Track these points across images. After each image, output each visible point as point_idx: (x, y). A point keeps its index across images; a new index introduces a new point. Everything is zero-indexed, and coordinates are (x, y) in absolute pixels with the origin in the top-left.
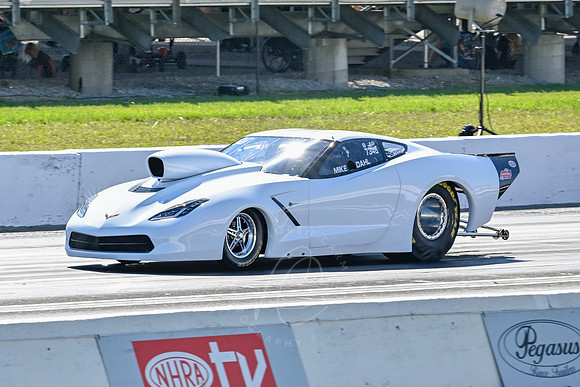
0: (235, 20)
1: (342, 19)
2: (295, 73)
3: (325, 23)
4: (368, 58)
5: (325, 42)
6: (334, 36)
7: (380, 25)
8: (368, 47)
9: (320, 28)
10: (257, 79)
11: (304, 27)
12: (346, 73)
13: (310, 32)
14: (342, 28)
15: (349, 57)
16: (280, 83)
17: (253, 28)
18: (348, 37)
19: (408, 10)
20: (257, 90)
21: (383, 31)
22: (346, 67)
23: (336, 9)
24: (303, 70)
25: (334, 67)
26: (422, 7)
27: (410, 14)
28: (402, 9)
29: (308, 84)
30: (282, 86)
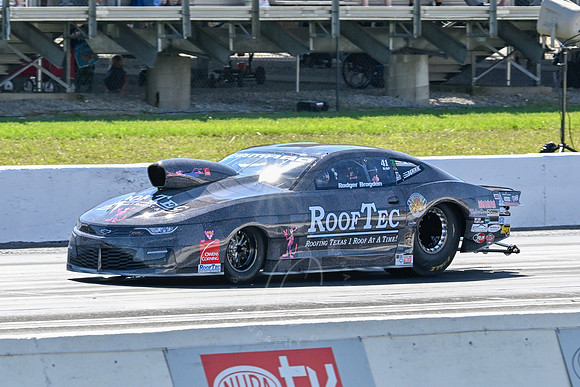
0: (315, 35)
1: (424, 36)
2: (376, 90)
3: (406, 39)
4: (450, 75)
5: (406, 58)
6: (416, 52)
7: (463, 41)
8: (450, 64)
9: (401, 44)
10: (337, 94)
11: (385, 42)
12: (427, 90)
13: (391, 48)
14: (424, 44)
15: (430, 74)
16: (361, 99)
17: (334, 43)
18: (430, 54)
19: (491, 27)
20: (337, 106)
21: (465, 47)
22: (427, 84)
23: (418, 25)
24: (383, 86)
25: (415, 84)
26: (505, 24)
27: (493, 30)
28: (485, 25)
29: (389, 101)
30: (362, 103)
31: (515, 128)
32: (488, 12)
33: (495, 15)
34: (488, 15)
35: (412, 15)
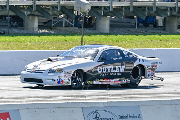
0: (1, 10)
1: (37, 10)
2: (21, 28)
3: (31, 11)
4: (45, 23)
5: (31, 17)
6: (34, 15)
7: (49, 12)
8: (45, 19)
9: (29, 13)
10: (8, 29)
11: (24, 12)
12: (37, 28)
13: (26, 14)
14: (36, 13)
15: (38, 23)
16: (15, 31)
17: (7, 12)
18: (38, 16)
19: (58, 8)
20: (8, 33)
21: (50, 14)
22: (37, 26)
23: (35, 7)
24: (23, 26)
25: (33, 26)
26: (63, 7)
27: (59, 9)
28: (57, 7)
29: (25, 31)
30: (16, 32)
31: (66, 41)
32: (58, 3)
33: (60, 4)
34: (57, 4)
35: (33, 4)
